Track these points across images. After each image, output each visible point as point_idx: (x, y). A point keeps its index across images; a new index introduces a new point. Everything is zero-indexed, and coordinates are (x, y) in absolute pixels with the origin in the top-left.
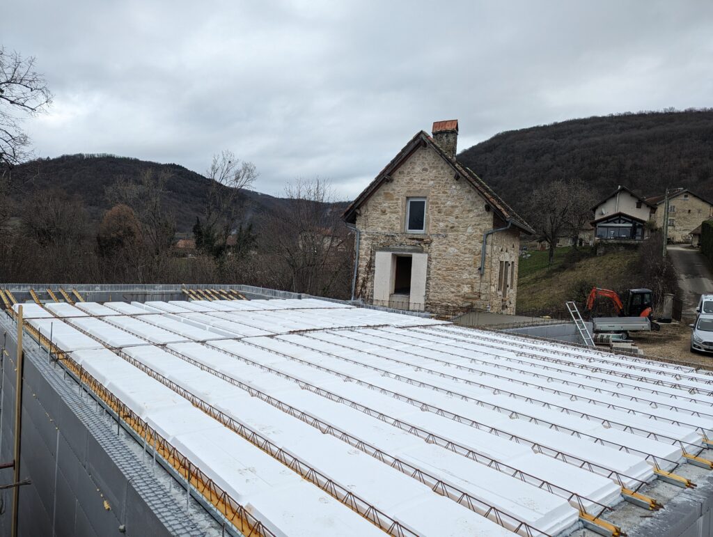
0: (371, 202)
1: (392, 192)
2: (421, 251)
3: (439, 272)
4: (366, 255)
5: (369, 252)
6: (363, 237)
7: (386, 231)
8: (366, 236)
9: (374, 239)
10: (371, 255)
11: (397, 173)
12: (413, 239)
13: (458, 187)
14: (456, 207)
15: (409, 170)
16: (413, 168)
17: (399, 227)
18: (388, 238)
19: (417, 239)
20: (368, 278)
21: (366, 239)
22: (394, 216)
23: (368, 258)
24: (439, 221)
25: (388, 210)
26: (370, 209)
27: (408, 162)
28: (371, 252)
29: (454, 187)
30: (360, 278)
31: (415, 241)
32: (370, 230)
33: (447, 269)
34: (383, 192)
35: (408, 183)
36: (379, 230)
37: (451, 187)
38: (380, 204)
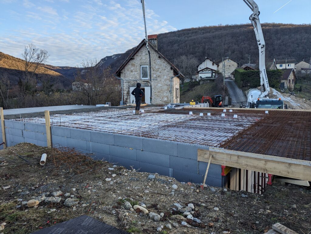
0: (126, 68)
1: (134, 63)
2: (148, 86)
3: (155, 93)
4: (126, 88)
6: (124, 82)
7: (134, 79)
8: (125, 81)
9: (129, 82)
10: (128, 89)
11: (135, 56)
12: (144, 81)
13: (160, 61)
14: (160, 68)
15: (140, 54)
16: (142, 54)
17: (138, 77)
18: (134, 82)
19: (146, 81)
20: (128, 98)
21: (125, 83)
22: (136, 73)
23: (127, 90)
24: (154, 74)
25: (133, 70)
26: (126, 70)
27: (140, 51)
28: (128, 87)
29: (158, 61)
30: (124, 98)
31: (145, 82)
32: (127, 79)
33: (158, 92)
34: (130, 63)
35: (140, 60)
36: (131, 79)
37: (157, 61)
38: (130, 68)
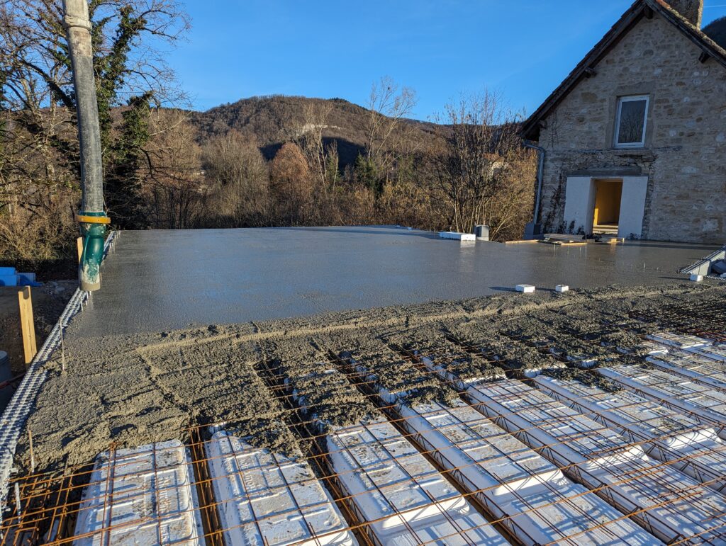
0: (562, 109)
1: (593, 91)
2: (638, 173)
3: (665, 202)
4: (553, 181)
5: (558, 178)
6: (549, 158)
7: (585, 147)
8: (554, 156)
9: (564, 160)
10: (560, 182)
11: (603, 63)
12: (625, 156)
13: (705, 73)
14: (699, 103)
15: (623, 56)
16: (630, 52)
17: (604, 141)
18: (585, 157)
19: (631, 156)
20: (554, 213)
21: (552, 161)
22: (595, 126)
23: (556, 186)
24: (669, 126)
25: (588, 117)
26: (560, 117)
27: (621, 45)
28: (561, 178)
29: (696, 74)
30: (543, 214)
31: (628, 160)
32: (559, 148)
33: (680, 197)
34: (580, 92)
35: (621, 75)
36: (573, 146)
37: (692, 73)
38: (575, 109)
